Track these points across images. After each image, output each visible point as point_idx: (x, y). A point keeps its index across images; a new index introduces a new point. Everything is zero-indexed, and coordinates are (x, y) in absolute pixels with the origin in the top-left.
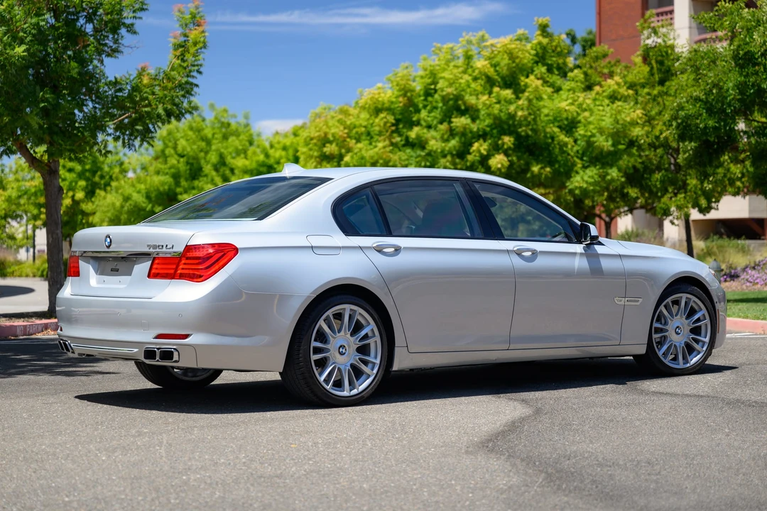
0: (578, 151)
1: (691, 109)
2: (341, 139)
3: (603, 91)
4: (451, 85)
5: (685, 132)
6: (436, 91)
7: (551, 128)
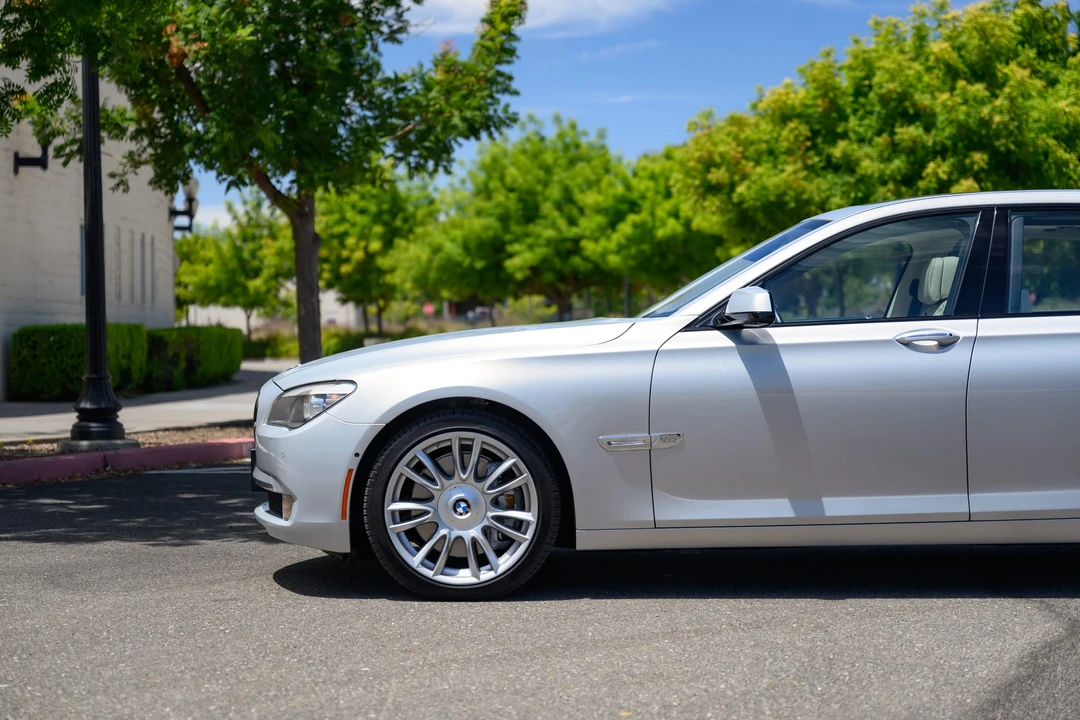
2: (733, 161)
4: (892, 79)
6: (870, 87)
7: (1044, 140)
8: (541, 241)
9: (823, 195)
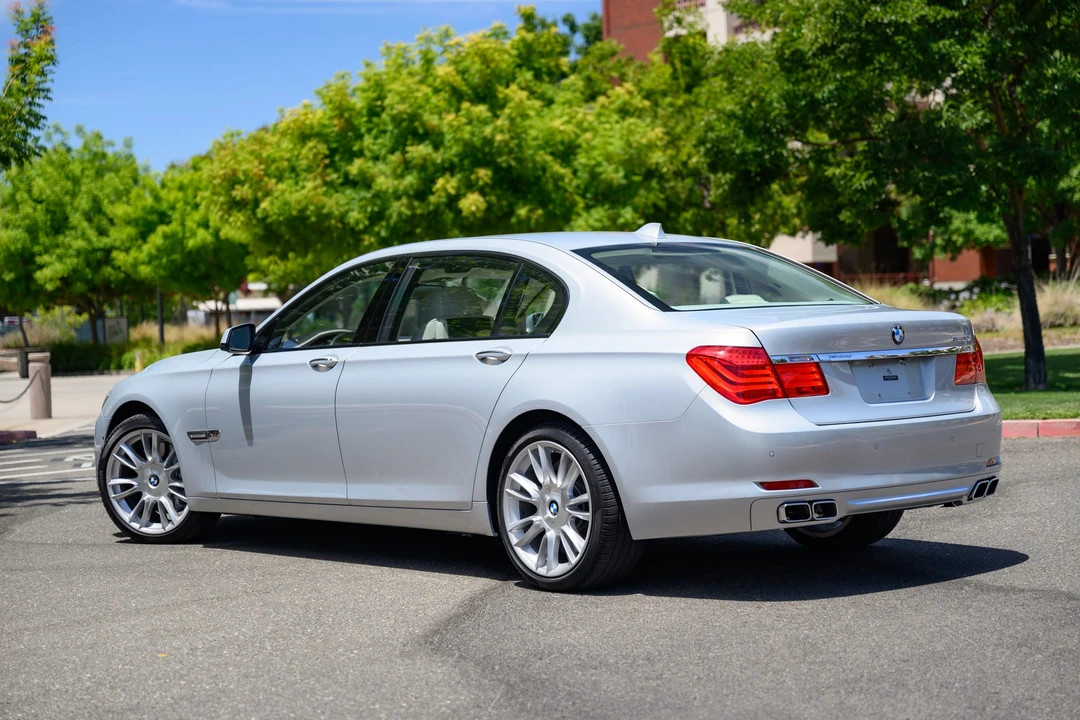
0: (578, 187)
1: (723, 129)
2: (255, 179)
3: (611, 103)
4: (403, 100)
5: (718, 159)
6: (383, 109)
7: (541, 156)
8: (71, 252)
9: (342, 210)
